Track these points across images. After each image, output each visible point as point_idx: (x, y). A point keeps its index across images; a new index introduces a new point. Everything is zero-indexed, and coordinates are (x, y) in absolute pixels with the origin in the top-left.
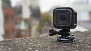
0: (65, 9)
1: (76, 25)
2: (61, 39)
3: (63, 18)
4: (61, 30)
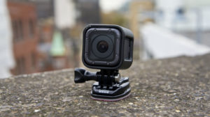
0: (108, 29)
1: (130, 60)
2: (100, 91)
3: (103, 47)
4: (99, 71)
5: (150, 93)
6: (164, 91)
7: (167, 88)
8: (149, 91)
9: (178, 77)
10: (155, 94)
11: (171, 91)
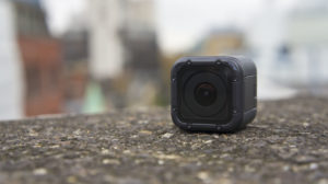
5: (243, 164)
6: (280, 159)
7: (288, 150)
8: (239, 159)
9: (310, 127)
10: (259, 167)
11: (303, 158)
